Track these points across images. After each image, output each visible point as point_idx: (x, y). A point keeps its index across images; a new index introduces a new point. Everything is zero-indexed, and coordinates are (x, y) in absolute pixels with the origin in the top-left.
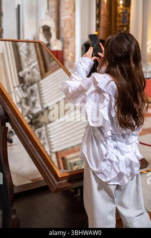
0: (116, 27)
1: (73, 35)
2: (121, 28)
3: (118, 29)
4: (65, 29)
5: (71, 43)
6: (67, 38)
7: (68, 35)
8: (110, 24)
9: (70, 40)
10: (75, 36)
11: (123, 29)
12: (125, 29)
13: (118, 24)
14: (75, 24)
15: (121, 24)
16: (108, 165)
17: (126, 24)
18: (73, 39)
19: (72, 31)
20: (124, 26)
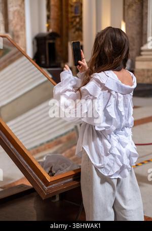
0: (67, 18)
1: (23, 27)
2: (73, 20)
3: (70, 20)
4: (14, 22)
5: (21, 36)
6: (17, 31)
7: (18, 28)
8: (61, 15)
9: (20, 33)
10: (25, 28)
11: (75, 20)
12: (78, 20)
13: (70, 15)
14: (24, 15)
15: (73, 15)
16: (110, 159)
17: (79, 15)
18: (23, 33)
19: (22, 24)
20: (76, 17)
